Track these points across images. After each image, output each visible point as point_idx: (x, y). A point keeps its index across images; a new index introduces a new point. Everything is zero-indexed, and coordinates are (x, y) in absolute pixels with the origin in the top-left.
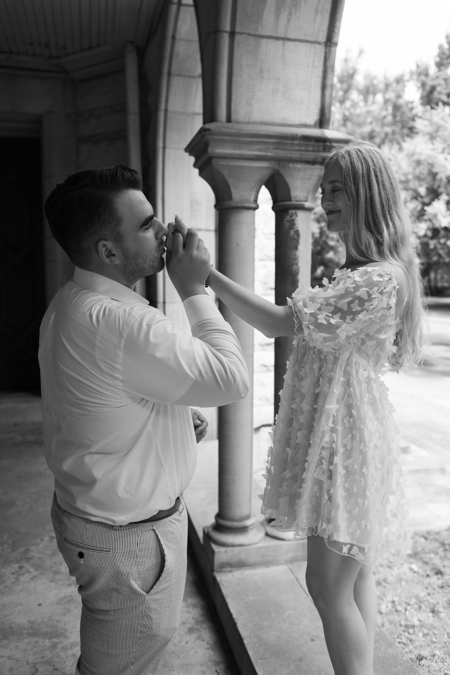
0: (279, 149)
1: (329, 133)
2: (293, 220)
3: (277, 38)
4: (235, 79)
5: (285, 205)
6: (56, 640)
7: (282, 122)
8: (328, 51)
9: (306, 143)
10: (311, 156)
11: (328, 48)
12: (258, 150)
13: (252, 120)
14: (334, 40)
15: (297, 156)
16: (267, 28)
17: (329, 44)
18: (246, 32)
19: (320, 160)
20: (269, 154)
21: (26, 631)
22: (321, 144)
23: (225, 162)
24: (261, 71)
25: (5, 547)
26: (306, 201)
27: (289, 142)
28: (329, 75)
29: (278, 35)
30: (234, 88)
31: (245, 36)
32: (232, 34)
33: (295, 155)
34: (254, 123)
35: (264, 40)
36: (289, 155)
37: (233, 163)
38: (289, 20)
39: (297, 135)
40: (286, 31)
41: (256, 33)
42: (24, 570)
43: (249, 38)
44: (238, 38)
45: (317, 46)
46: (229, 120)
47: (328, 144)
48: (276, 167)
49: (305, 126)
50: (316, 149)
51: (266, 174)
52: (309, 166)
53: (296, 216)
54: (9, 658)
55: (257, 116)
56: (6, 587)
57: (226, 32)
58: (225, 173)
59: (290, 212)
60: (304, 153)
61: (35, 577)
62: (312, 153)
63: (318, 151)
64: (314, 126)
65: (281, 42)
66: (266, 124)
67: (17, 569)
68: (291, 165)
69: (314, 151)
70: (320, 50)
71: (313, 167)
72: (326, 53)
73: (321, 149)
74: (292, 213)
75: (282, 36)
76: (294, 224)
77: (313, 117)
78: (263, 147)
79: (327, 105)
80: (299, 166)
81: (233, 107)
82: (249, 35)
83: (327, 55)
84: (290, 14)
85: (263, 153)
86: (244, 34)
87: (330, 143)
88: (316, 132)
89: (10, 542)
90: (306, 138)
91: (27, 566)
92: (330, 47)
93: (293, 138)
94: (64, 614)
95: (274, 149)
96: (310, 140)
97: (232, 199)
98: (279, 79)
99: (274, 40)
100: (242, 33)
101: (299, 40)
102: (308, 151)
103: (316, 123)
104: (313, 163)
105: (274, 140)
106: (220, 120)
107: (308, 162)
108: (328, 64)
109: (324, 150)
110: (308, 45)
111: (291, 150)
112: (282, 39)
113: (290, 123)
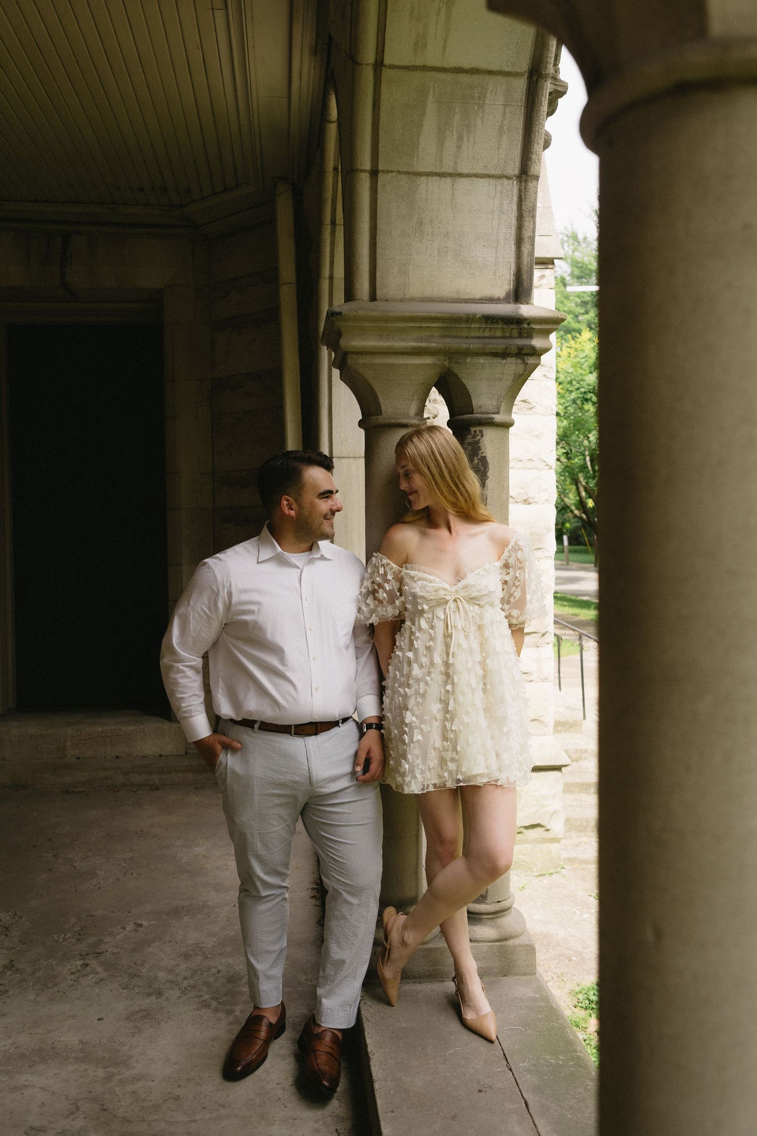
0: (449, 337)
1: (531, 309)
2: (478, 442)
3: (442, 175)
4: (380, 238)
5: (463, 420)
6: (112, 1070)
7: (455, 296)
8: (523, 188)
9: (489, 326)
10: (499, 345)
11: (523, 184)
12: (417, 340)
13: (408, 296)
14: (532, 171)
15: (477, 346)
16: (426, 161)
17: (524, 176)
18: (395, 169)
19: (514, 350)
20: (433, 345)
21: (73, 1055)
22: (514, 326)
23: (368, 360)
24: (421, 223)
25: (69, 935)
26: (498, 413)
27: (464, 326)
28: (527, 223)
29: (443, 170)
30: (380, 251)
31: (394, 174)
32: (374, 173)
33: (474, 345)
34: (412, 300)
35: (423, 179)
36: (465, 346)
37: (378, 360)
38: (459, 147)
39: (475, 315)
40: (456, 163)
41: (411, 170)
42: (89, 968)
43: (399, 177)
44: (382, 178)
45: (505, 181)
46: (373, 297)
47: (526, 326)
48: (446, 364)
49: (492, 300)
50: (508, 335)
51: (434, 374)
52: (497, 360)
53: (482, 436)
54: (43, 1089)
55: (416, 289)
56: (58, 992)
57: (364, 171)
58: (369, 375)
59: (473, 429)
60: (487, 341)
61: (102, 980)
62: (501, 341)
63: (510, 337)
64: (506, 300)
65: (449, 180)
66: (430, 300)
67: (79, 968)
68: (469, 360)
69: (504, 337)
70: (513, 187)
71: (504, 361)
72: (520, 190)
73: (515, 333)
74: (475, 432)
75: (451, 171)
76: (479, 448)
77: (503, 286)
78: (424, 334)
79: (524, 268)
80: (482, 360)
81: (378, 279)
82: (399, 172)
83: (523, 194)
84: (460, 138)
85: (424, 344)
86: (392, 172)
87: (529, 324)
88: (506, 309)
89: (77, 929)
90: (489, 319)
91: (94, 963)
92: (526, 181)
93: (469, 319)
94: (133, 1035)
95: (441, 337)
96: (497, 322)
97: (381, 414)
98: (447, 233)
99: (438, 178)
100: (388, 172)
101: (476, 176)
102: (494, 337)
103: (508, 295)
104: (504, 355)
105: (440, 325)
106: (358, 297)
107: (495, 354)
108: (524, 207)
109: (521, 336)
110: (491, 181)
111: (467, 337)
112: (450, 175)
113: (467, 297)
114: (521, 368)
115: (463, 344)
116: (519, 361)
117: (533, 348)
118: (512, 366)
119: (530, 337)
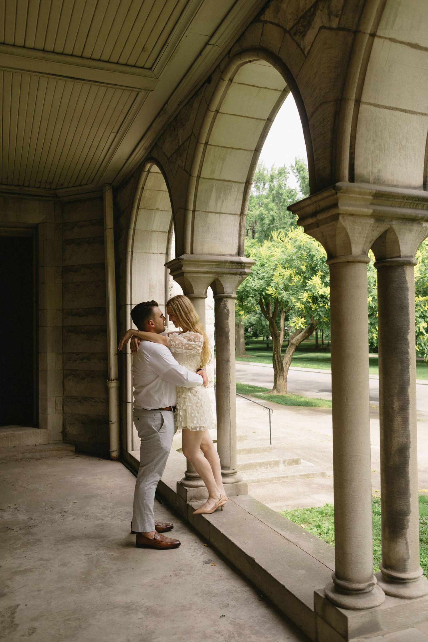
0: (218, 268)
1: (244, 259)
2: (226, 304)
4: (195, 233)
5: (221, 296)
7: (219, 253)
8: (242, 218)
9: (232, 264)
10: (234, 271)
11: (242, 217)
12: (208, 268)
13: (204, 253)
14: (245, 213)
16: (211, 208)
18: (201, 210)
19: (239, 273)
20: (213, 270)
22: (240, 265)
23: (191, 275)
24: (208, 228)
26: (232, 294)
27: (223, 264)
28: (242, 230)
29: (217, 211)
30: (194, 237)
31: (200, 212)
32: (194, 211)
33: (227, 270)
34: (205, 254)
35: (210, 214)
37: (194, 275)
38: (222, 204)
40: (221, 209)
41: (206, 211)
42: (65, 516)
43: (202, 213)
44: (197, 213)
45: (236, 216)
46: (192, 253)
47: (243, 265)
48: (217, 277)
49: (231, 255)
50: (237, 267)
51: (211, 280)
52: (234, 276)
53: (227, 302)
55: (206, 251)
57: (191, 210)
58: (191, 280)
59: (224, 299)
60: (230, 269)
62: (235, 269)
63: (238, 268)
64: (235, 255)
65: (218, 214)
66: (211, 254)
68: (224, 276)
69: (236, 268)
70: (238, 218)
71: (236, 276)
72: (240, 219)
73: (239, 267)
74: (225, 300)
75: (219, 212)
76: (226, 306)
77: (235, 251)
78: (210, 266)
79: (242, 244)
80: (228, 276)
81: (194, 247)
84: (223, 201)
85: (210, 270)
87: (244, 264)
88: (236, 259)
90: (232, 262)
93: (225, 262)
95: (215, 267)
96: (234, 263)
97: (193, 294)
98: (217, 232)
99: (215, 214)
100: (199, 211)
101: (227, 214)
102: (233, 268)
103: (236, 254)
104: (235, 274)
105: (216, 264)
106: (187, 253)
107: (233, 274)
108: (242, 224)
109: (241, 268)
110: (232, 215)
111: (224, 268)
112: (219, 213)
113: (223, 254)
114: (241, 279)
115: (223, 270)
116: (240, 276)
117: (245, 272)
118: (238, 278)
119: (244, 268)
